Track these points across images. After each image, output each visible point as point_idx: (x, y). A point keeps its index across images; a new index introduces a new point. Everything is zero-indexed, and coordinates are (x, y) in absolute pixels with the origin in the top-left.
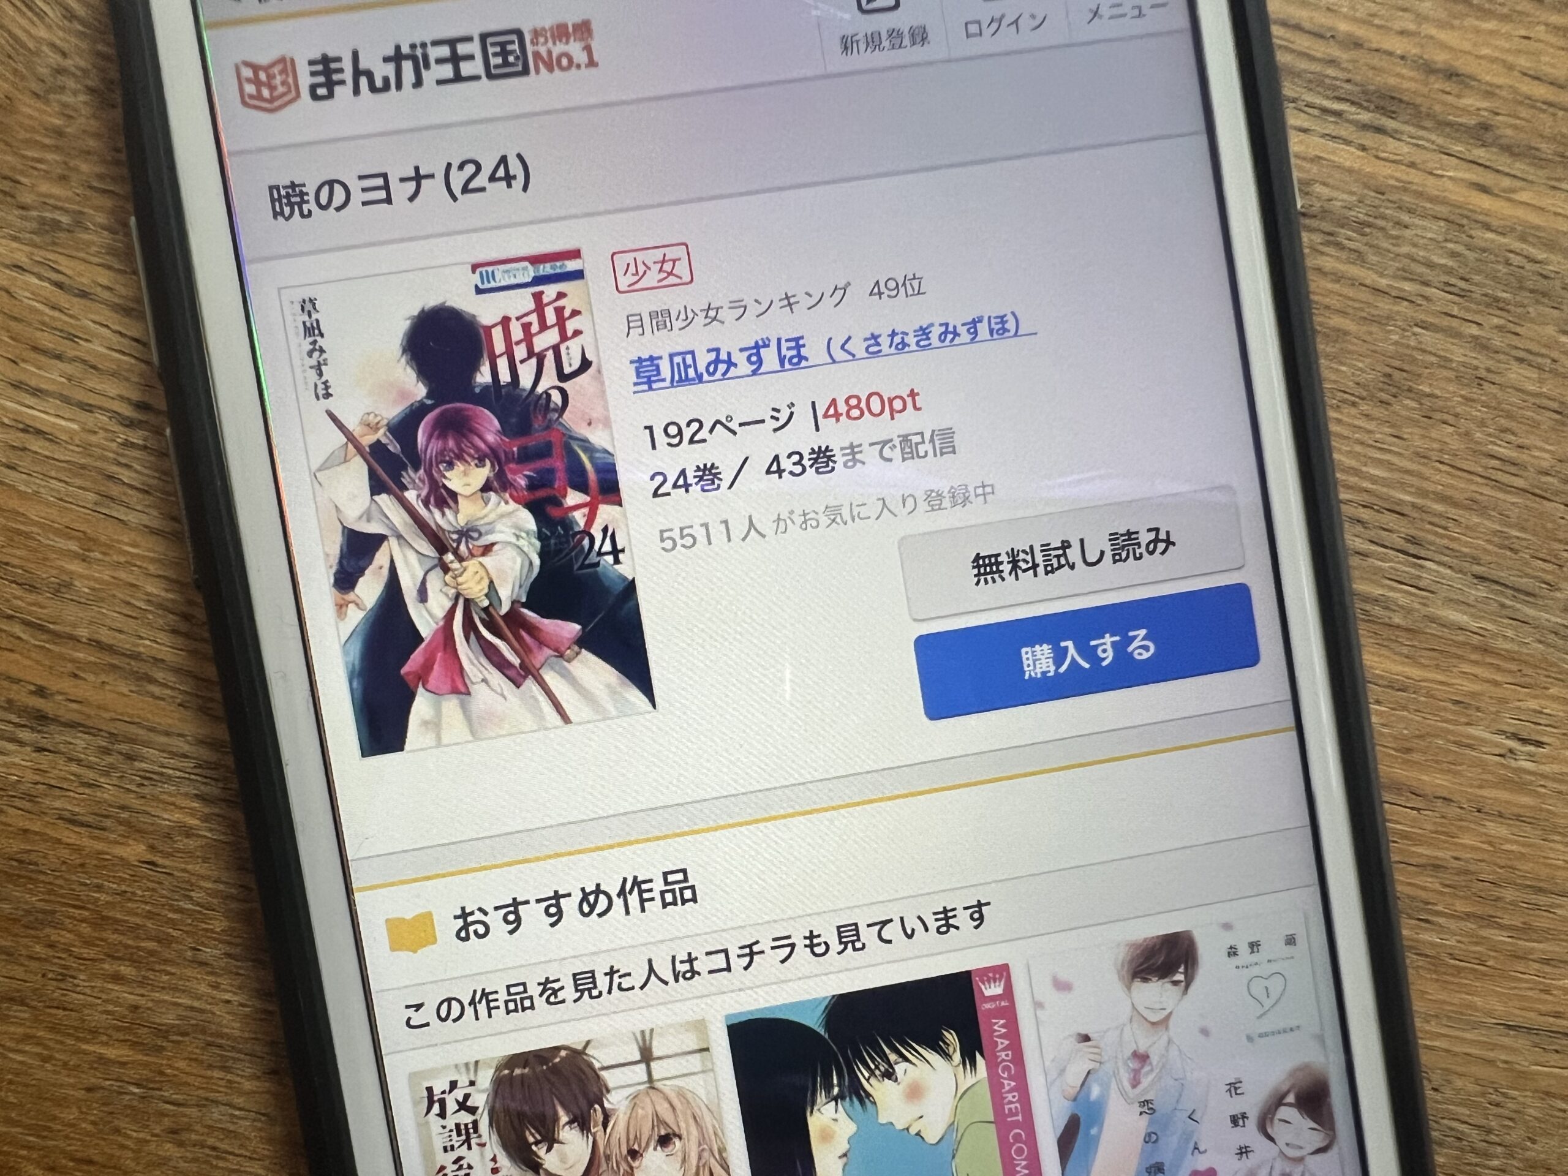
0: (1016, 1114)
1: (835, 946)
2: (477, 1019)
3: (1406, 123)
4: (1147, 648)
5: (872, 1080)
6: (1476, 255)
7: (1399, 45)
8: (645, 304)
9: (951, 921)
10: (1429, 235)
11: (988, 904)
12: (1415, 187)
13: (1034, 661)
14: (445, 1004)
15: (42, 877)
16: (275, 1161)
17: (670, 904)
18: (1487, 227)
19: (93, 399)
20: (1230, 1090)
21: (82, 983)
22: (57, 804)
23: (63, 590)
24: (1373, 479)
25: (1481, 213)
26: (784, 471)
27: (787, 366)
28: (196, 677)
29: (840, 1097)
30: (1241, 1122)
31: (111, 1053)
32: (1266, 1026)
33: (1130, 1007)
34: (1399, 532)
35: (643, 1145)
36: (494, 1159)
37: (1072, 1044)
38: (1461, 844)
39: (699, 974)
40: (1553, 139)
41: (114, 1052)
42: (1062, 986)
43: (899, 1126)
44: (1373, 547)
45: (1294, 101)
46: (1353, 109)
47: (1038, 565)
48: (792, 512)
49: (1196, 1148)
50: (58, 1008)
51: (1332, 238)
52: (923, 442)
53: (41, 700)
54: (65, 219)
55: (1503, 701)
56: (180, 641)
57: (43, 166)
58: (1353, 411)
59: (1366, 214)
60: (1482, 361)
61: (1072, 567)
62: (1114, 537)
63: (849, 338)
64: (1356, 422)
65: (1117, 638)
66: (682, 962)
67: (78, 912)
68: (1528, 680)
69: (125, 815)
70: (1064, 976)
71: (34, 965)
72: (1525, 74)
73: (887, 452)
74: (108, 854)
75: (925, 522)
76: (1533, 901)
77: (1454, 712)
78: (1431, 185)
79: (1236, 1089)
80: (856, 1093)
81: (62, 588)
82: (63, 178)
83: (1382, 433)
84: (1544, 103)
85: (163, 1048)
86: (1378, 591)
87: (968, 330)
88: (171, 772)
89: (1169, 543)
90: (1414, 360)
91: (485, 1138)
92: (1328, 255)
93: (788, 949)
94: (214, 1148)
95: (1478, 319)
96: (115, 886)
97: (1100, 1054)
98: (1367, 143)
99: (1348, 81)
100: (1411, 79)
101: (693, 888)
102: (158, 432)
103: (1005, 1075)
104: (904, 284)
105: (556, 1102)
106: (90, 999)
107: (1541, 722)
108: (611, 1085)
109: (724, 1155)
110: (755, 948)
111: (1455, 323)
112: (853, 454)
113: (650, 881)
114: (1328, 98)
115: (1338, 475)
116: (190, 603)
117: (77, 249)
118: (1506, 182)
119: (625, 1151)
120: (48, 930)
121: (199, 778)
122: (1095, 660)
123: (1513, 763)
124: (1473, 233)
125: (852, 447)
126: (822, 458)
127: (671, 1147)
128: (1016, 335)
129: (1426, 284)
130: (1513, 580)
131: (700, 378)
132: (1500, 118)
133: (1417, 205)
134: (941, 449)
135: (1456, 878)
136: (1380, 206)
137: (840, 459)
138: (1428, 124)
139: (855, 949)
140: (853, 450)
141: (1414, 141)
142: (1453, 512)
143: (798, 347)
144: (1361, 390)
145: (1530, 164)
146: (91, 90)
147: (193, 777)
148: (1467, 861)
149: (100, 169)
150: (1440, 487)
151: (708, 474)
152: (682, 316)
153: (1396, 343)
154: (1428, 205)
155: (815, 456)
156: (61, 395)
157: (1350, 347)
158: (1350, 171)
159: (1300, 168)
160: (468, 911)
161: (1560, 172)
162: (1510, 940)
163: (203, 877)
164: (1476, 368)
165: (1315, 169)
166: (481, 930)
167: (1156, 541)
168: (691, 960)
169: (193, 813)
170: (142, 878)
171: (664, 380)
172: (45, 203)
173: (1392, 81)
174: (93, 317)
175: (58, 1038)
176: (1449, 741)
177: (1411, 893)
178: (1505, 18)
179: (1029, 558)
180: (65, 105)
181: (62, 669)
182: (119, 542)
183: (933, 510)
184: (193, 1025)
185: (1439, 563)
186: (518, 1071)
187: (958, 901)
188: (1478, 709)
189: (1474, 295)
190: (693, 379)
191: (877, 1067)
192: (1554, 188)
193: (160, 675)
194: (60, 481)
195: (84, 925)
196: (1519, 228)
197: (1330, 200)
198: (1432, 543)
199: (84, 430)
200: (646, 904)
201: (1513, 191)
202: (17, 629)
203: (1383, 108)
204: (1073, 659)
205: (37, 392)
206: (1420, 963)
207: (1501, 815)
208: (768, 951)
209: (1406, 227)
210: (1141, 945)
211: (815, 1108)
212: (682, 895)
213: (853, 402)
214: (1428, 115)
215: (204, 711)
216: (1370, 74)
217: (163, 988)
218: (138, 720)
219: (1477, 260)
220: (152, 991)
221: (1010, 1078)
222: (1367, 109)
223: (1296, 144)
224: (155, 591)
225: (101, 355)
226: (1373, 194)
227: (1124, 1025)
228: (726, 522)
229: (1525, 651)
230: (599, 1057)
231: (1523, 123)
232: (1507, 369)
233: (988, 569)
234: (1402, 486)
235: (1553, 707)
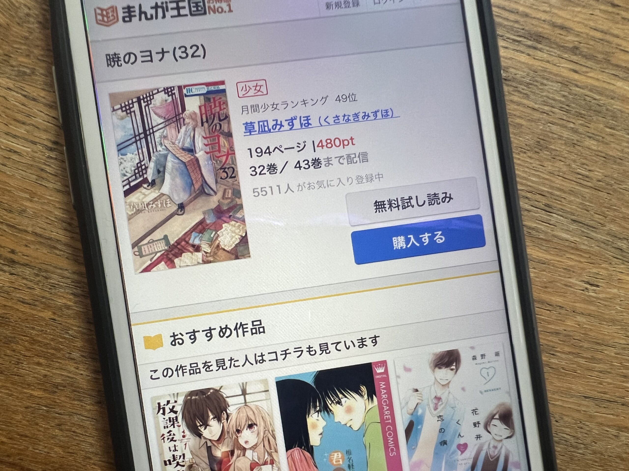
0: (389, 420)
1: (319, 352)
2: (178, 376)
3: (545, 46)
4: (442, 239)
5: (332, 405)
6: (572, 97)
7: (544, 16)
8: (249, 102)
9: (364, 343)
10: (555, 89)
11: (379, 337)
12: (548, 70)
13: (398, 243)
14: (166, 370)
15: (11, 324)
16: (98, 437)
17: (254, 333)
18: (577, 86)
19: (37, 140)
20: (473, 413)
21: (25, 365)
22: (18, 295)
23: (23, 212)
24: (533, 182)
25: (574, 81)
26: (302, 167)
27: (303, 127)
28: (73, 247)
29: (320, 411)
30: (477, 426)
31: (35, 393)
32: (488, 387)
33: (434, 378)
34: (542, 202)
35: (242, 428)
36: (184, 432)
37: (411, 392)
38: (567, 325)
39: (265, 361)
40: (602, 53)
41: (37, 393)
42: (407, 370)
43: (343, 423)
44: (532, 208)
45: (502, 36)
46: (525, 40)
47: (400, 206)
48: (304, 183)
49: (459, 435)
50: (15, 375)
51: (516, 89)
52: (355, 157)
53: (13, 255)
54: (28, 71)
55: (583, 269)
56: (68, 234)
57: (20, 51)
58: (525, 155)
59: (530, 80)
60: (575, 137)
61: (413, 207)
62: (429, 195)
63: (328, 117)
64: (526, 160)
65: (430, 235)
66: (258, 356)
67: (24, 338)
68: (593, 261)
69: (44, 300)
70: (408, 366)
71: (7, 358)
72: (591, 28)
73: (341, 161)
74: (37, 315)
75: (356, 188)
76: (595, 348)
77: (564, 273)
78: (554, 69)
79: (475, 412)
80: (326, 409)
81: (22, 212)
82: (28, 56)
83: (536, 164)
84: (599, 39)
85: (56, 392)
86: (534, 225)
87: (374, 115)
88: (62, 284)
89: (450, 198)
90: (548, 137)
91: (180, 423)
92: (515, 95)
93: (301, 352)
94: (74, 432)
95: (573, 121)
96: (39, 328)
97: (422, 397)
98: (531, 53)
99: (523, 29)
100: (547, 29)
101: (263, 327)
102: (62, 153)
103: (385, 404)
104: (349, 97)
105: (208, 410)
106: (28, 372)
107: (598, 277)
108: (230, 404)
109: (274, 433)
110: (287, 352)
111: (564, 122)
112: (328, 161)
113: (247, 324)
114: (515, 35)
115: (518, 179)
116: (72, 219)
117: (33, 83)
118: (584, 69)
119: (235, 430)
120: (13, 344)
121: (73, 287)
122: (421, 243)
123: (587, 293)
124: (571, 88)
125: (328, 158)
126: (317, 163)
127: (253, 429)
128: (392, 117)
129: (553, 107)
130: (587, 222)
131: (270, 130)
132: (582, 45)
133: (550, 77)
134: (363, 160)
135: (565, 338)
136: (535, 77)
137: (323, 163)
138: (554, 46)
139: (326, 353)
140: (328, 160)
141: (548, 53)
142: (564, 195)
143: (308, 120)
144: (527, 147)
145: (594, 62)
146: (40, 23)
147: (71, 286)
148: (569, 331)
149: (42, 53)
150: (558, 185)
151: (272, 168)
152: (263, 107)
153: (541, 129)
154: (554, 77)
155: (314, 161)
156: (24, 138)
157: (524, 131)
158: (523, 63)
159: (504, 61)
160: (175, 334)
161: (605, 66)
162: (586, 363)
163: (72, 325)
164: (573, 140)
165: (510, 62)
166: (181, 342)
167: (446, 197)
168: (262, 355)
169: (70, 300)
170: (50, 325)
171: (256, 131)
172: (21, 65)
173: (540, 30)
174: (37, 108)
175: (16, 387)
176: (562, 284)
177: (547, 343)
178: (584, 7)
179: (396, 203)
180: (29, 28)
181: (21, 243)
182: (44, 194)
183: (359, 183)
184: (68, 383)
185: (558, 215)
186: (193, 398)
187: (367, 335)
188: (573, 272)
189: (572, 112)
190: (267, 131)
191: (334, 400)
192: (603, 72)
193: (59, 247)
194: (23, 171)
195: (26, 343)
196: (589, 87)
197: (516, 74)
198: (555, 207)
199: (33, 151)
200: (245, 333)
201: (587, 72)
202: (4, 227)
203: (537, 40)
204: (413, 242)
205: (15, 136)
206: (550, 371)
207: (583, 314)
208: (292, 353)
209: (546, 85)
210: (438, 355)
211: (310, 415)
212: (259, 330)
213: (329, 141)
214: (554, 43)
215: (76, 261)
216: (532, 26)
217: (57, 368)
218: (49, 264)
219: (573, 98)
220: (52, 369)
221: (386, 405)
222: (531, 40)
223: (502, 52)
224: (58, 214)
225: (41, 123)
226: (533, 72)
227: (431, 385)
228: (279, 186)
229: (592, 249)
230: (225, 392)
231: (591, 47)
232: (585, 140)
233: (380, 207)
234: (544, 185)
235: (603, 272)
